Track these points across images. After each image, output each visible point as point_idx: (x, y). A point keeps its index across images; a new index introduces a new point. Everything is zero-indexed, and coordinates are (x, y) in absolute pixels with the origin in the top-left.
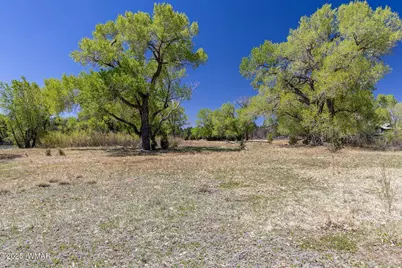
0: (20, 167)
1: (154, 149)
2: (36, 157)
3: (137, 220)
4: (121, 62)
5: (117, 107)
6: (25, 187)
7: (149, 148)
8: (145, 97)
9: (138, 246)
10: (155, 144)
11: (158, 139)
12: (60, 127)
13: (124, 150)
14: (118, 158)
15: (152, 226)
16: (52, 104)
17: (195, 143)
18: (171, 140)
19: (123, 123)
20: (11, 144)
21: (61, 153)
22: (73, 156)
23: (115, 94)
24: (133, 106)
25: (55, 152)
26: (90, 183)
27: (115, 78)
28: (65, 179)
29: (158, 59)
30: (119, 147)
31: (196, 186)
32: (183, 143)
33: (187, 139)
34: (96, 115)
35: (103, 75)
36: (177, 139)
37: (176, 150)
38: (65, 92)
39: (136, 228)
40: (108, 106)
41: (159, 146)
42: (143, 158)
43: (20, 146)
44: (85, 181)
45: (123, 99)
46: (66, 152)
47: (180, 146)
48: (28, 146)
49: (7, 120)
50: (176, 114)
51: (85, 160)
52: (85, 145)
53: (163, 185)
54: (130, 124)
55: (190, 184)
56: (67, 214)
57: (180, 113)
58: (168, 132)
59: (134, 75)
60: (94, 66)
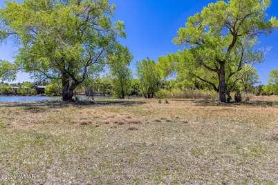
0: (146, 109)
1: (229, 102)
2: (153, 104)
3: (218, 153)
4: (204, 39)
5: (201, 71)
6: (149, 121)
7: (225, 101)
8: (222, 63)
9: (218, 171)
10: (230, 98)
11: (233, 95)
12: (165, 86)
13: (206, 101)
14: (202, 107)
15: (230, 159)
16: (162, 72)
17: (266, 98)
18: (244, 95)
19: (205, 83)
20: (141, 96)
21: (167, 102)
22: (173, 104)
23: (200, 63)
24: (213, 70)
25: (163, 101)
26: (184, 122)
27: (200, 51)
28: (169, 118)
29: (233, 34)
30: (202, 99)
31: (268, 134)
32: (254, 98)
33: (258, 94)
34: (187, 78)
35: (192, 51)
36: (249, 95)
37: (248, 103)
38: (169, 64)
39: (216, 158)
40: (195, 72)
41: (233, 99)
42: (221, 108)
43: (146, 97)
44: (181, 120)
45: (205, 66)
46: (169, 102)
47: (252, 100)
48: (149, 97)
49: (139, 82)
50: (248, 75)
51: (180, 107)
52: (181, 98)
53: (238, 130)
54: (210, 83)
55: (262, 132)
56: (171, 140)
57: (252, 74)
58: (241, 89)
59: (214, 48)
60: (186, 45)
